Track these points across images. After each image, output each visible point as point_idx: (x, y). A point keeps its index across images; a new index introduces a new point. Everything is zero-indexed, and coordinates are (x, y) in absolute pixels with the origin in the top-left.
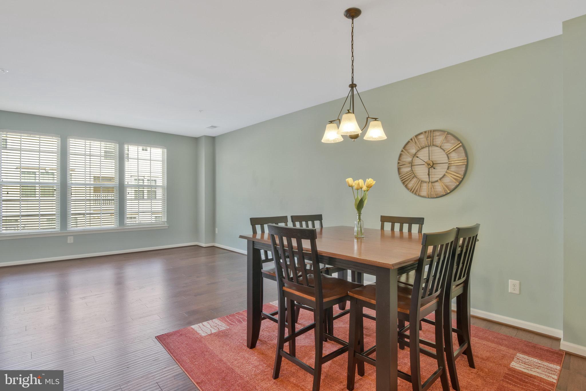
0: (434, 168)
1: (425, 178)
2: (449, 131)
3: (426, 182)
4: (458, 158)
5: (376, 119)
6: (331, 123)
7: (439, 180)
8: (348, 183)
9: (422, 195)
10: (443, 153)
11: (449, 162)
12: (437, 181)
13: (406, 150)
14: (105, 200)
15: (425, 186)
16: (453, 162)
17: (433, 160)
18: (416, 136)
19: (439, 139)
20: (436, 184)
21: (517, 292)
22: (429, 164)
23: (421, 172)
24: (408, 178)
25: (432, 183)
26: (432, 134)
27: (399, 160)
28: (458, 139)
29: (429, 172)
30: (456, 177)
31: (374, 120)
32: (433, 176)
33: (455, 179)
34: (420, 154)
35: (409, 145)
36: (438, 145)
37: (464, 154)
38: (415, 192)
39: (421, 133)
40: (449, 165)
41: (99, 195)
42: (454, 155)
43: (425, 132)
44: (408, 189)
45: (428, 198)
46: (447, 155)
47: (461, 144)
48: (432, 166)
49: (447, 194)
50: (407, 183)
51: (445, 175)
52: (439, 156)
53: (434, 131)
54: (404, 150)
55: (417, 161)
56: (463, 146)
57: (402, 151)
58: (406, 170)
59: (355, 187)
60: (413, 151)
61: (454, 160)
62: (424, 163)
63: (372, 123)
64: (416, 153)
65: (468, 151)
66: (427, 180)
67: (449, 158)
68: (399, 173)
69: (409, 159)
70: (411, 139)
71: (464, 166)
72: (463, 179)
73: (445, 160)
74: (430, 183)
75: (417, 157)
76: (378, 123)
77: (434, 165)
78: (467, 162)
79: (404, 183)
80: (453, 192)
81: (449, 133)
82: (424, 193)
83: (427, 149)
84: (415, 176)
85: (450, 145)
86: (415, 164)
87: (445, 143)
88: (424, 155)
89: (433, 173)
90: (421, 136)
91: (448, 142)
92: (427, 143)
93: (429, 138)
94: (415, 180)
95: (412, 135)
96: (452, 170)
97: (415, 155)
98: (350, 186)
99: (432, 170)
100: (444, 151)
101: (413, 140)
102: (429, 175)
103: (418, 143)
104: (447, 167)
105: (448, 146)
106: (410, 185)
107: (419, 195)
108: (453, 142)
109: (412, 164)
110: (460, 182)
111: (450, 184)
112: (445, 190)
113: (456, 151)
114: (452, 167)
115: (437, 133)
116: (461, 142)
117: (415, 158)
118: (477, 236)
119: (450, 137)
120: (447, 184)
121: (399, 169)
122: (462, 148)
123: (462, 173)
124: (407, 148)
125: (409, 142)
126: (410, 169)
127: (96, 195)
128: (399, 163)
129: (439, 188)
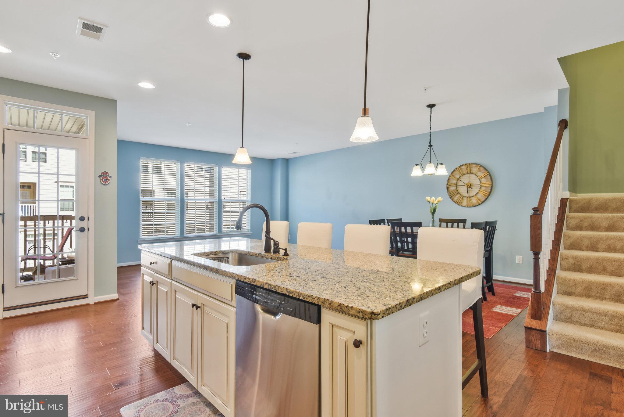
0: (471, 188)
1: (465, 194)
2: (481, 165)
3: (466, 197)
4: (487, 182)
5: (442, 164)
6: (417, 166)
7: (474, 196)
8: (427, 199)
9: (463, 205)
10: (477, 178)
11: (481, 185)
12: (473, 196)
13: (452, 175)
14: (147, 212)
15: (465, 199)
16: (483, 184)
17: (470, 182)
18: (460, 167)
19: (475, 170)
20: (472, 198)
21: (521, 262)
22: (468, 186)
23: (463, 190)
24: (454, 194)
25: (470, 197)
26: (470, 166)
27: (448, 182)
28: (486, 170)
29: (468, 190)
30: (485, 194)
31: (441, 164)
32: (470, 193)
33: (485, 195)
34: (462, 179)
35: (454, 172)
36: (474, 173)
37: (490, 180)
38: (459, 203)
39: (463, 165)
40: (481, 186)
41: (151, 209)
42: (484, 180)
43: (466, 164)
44: (454, 202)
45: (467, 207)
46: (480, 180)
47: (488, 173)
48: (470, 186)
49: (479, 204)
50: (453, 197)
51: (478, 192)
52: (474, 180)
53: (472, 164)
54: (451, 176)
55: (460, 183)
56: (490, 174)
57: (450, 176)
58: (452, 189)
59: (431, 202)
60: (458, 176)
61: (484, 183)
62: (465, 184)
63: (440, 166)
64: (459, 178)
65: (493, 177)
66: (467, 195)
67: (480, 182)
68: (448, 191)
69: (455, 182)
70: (456, 169)
71: (490, 187)
72: (489, 195)
73: (478, 183)
74: (469, 197)
75: (460, 181)
76: (443, 166)
77: (472, 186)
78: (492, 184)
79: (451, 198)
80: (483, 203)
81: (481, 166)
82: (464, 204)
83: (467, 175)
84: (459, 193)
85: (481, 173)
86: (459, 185)
87: (478, 172)
88: (464, 179)
89: (470, 191)
90: (463, 167)
91: (480, 171)
92: (467, 172)
93: (468, 169)
94: (458, 195)
95: (457, 166)
96: (482, 189)
97: (459, 179)
98: (428, 201)
99: (470, 189)
100: (478, 177)
101: (458, 169)
102: (468, 192)
103: (461, 171)
104: (479, 187)
105: (481, 174)
106: (455, 199)
107: (461, 206)
108: (483, 171)
109: (456, 185)
110: (488, 197)
111: (481, 198)
112: (478, 202)
113: (485, 177)
114: (483, 187)
115: (474, 166)
116: (488, 172)
117: (459, 181)
118: (496, 226)
119: (482, 168)
120: (480, 198)
121: (448, 188)
122: (489, 176)
123: (489, 191)
124: (453, 174)
125: (455, 170)
126: (455, 188)
127: (148, 209)
128: (447, 184)
129: (474, 201)
